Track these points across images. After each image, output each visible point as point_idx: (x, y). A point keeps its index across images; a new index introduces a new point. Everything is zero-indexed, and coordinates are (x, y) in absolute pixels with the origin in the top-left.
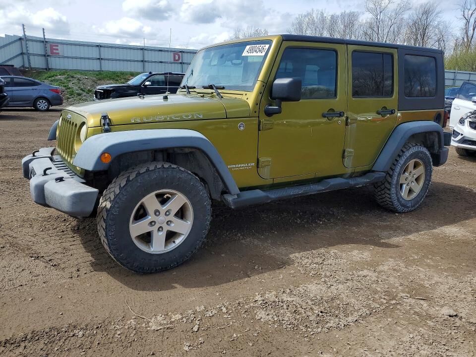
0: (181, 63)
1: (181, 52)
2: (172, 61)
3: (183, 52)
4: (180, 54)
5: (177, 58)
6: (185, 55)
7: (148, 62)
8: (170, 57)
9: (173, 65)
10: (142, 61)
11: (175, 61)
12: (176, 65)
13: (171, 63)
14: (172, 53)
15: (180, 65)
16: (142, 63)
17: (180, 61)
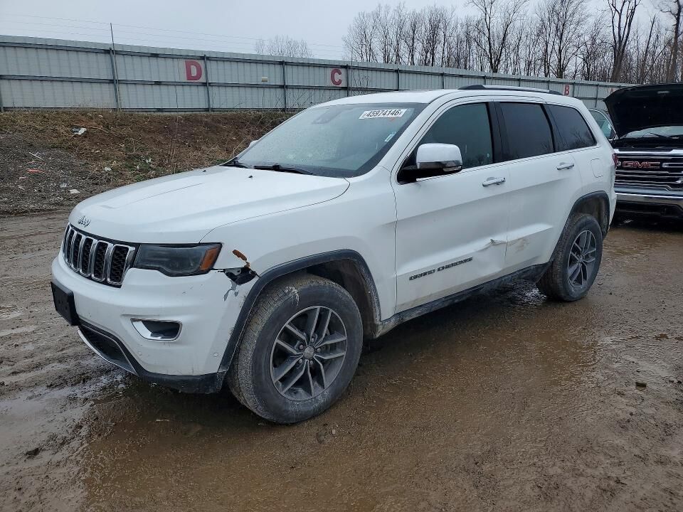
0: (204, 84)
1: (203, 58)
2: (184, 79)
3: (208, 58)
4: (201, 63)
5: (194, 72)
6: (212, 66)
7: (126, 82)
8: (176, 71)
9: (187, 89)
10: (111, 82)
11: (191, 81)
12: (194, 89)
13: (182, 84)
14: (182, 63)
15: (202, 89)
16: (112, 85)
17: (202, 80)
